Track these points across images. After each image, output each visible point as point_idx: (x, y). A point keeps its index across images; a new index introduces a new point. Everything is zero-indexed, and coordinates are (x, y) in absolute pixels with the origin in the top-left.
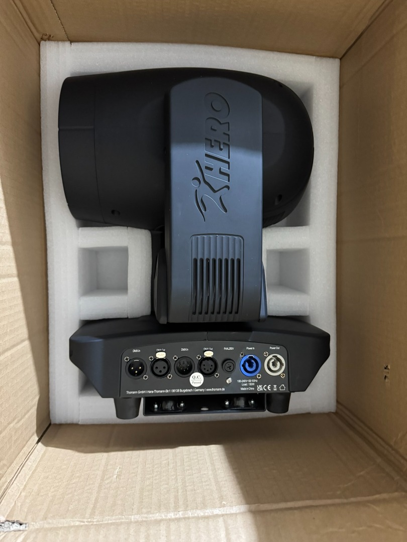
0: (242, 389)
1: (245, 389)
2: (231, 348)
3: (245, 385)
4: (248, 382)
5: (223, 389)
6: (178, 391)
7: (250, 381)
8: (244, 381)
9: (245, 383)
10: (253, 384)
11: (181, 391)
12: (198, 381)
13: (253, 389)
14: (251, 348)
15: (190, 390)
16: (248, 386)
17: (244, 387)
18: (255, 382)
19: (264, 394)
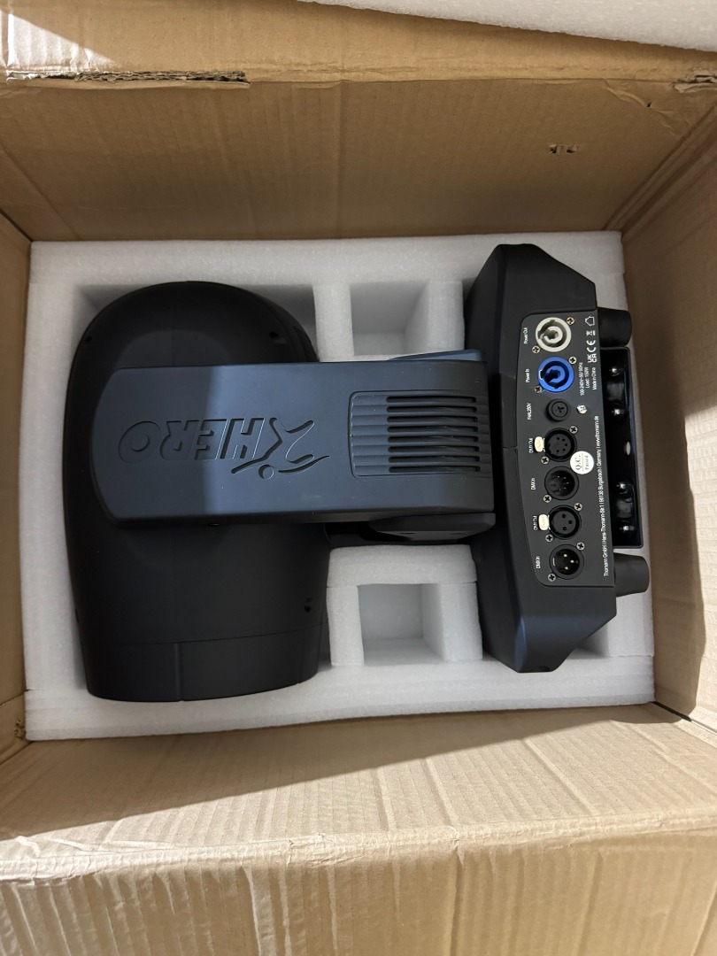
0: (595, 388)
1: (595, 382)
2: (529, 407)
3: (588, 382)
4: (584, 378)
5: (596, 418)
6: (601, 493)
7: (581, 375)
8: (582, 385)
9: (585, 382)
10: (586, 369)
11: (601, 488)
12: (585, 460)
13: (594, 369)
14: (528, 375)
15: (600, 474)
16: (590, 377)
17: (591, 385)
18: (584, 366)
19: (601, 351)
